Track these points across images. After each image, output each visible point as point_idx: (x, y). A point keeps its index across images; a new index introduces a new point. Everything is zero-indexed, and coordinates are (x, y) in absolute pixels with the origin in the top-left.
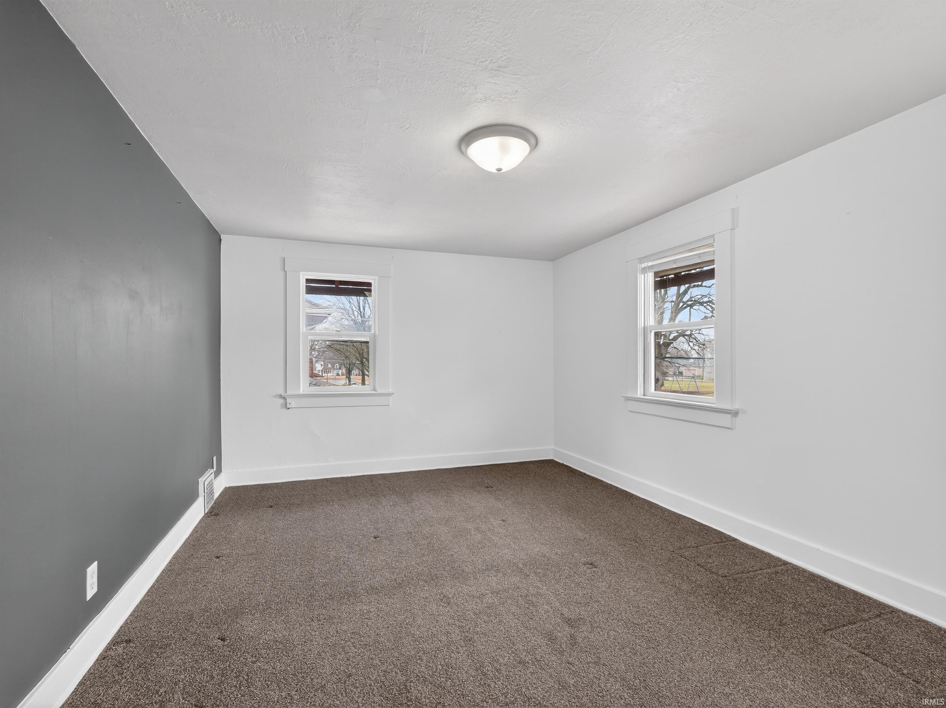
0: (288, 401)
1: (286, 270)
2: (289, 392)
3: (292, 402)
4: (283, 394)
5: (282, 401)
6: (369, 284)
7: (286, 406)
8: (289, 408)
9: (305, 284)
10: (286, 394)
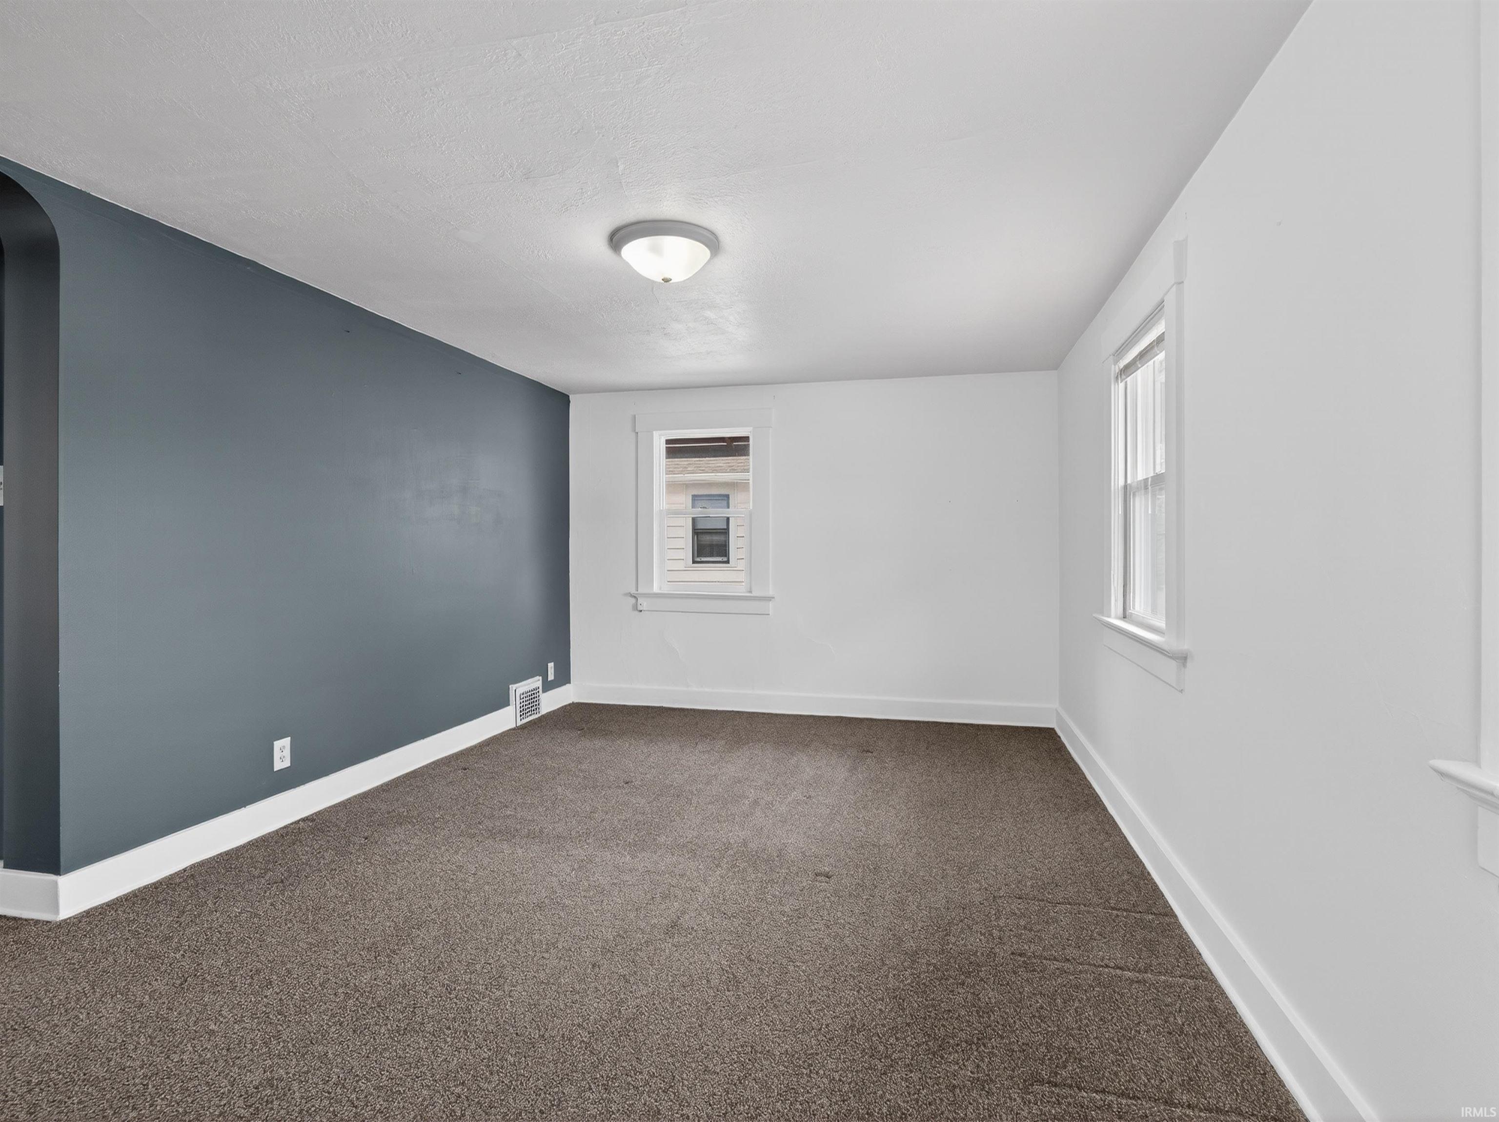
0: (640, 601)
1: (637, 431)
2: (640, 591)
3: (644, 604)
4: (633, 591)
5: (633, 600)
6: (746, 439)
7: (635, 608)
8: (641, 611)
9: (665, 446)
10: (637, 592)
